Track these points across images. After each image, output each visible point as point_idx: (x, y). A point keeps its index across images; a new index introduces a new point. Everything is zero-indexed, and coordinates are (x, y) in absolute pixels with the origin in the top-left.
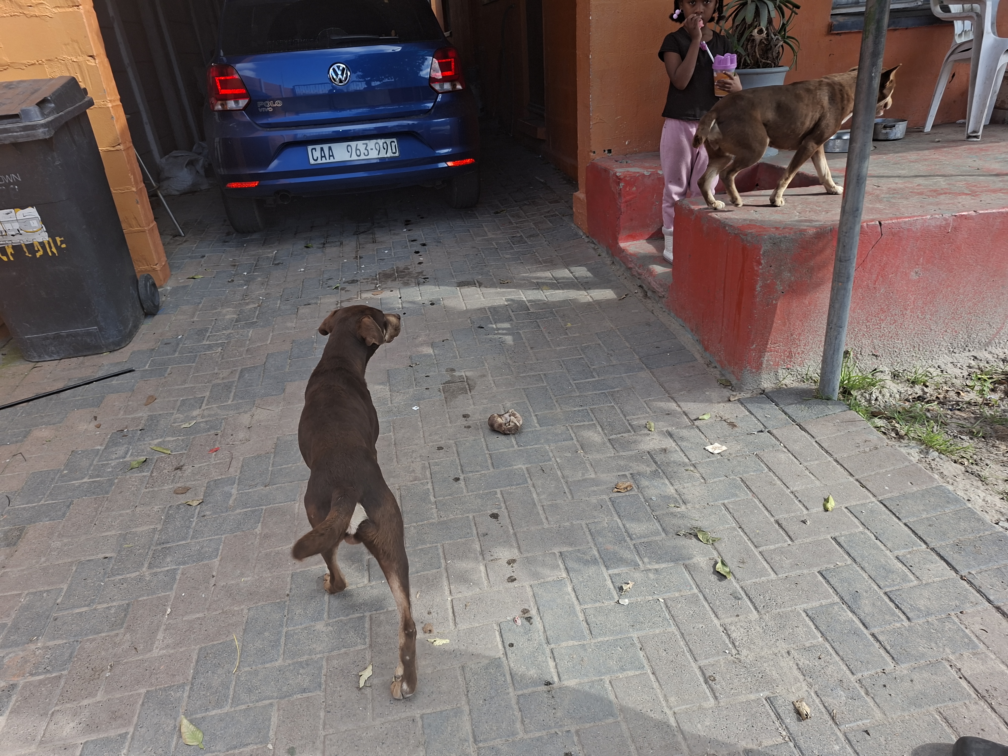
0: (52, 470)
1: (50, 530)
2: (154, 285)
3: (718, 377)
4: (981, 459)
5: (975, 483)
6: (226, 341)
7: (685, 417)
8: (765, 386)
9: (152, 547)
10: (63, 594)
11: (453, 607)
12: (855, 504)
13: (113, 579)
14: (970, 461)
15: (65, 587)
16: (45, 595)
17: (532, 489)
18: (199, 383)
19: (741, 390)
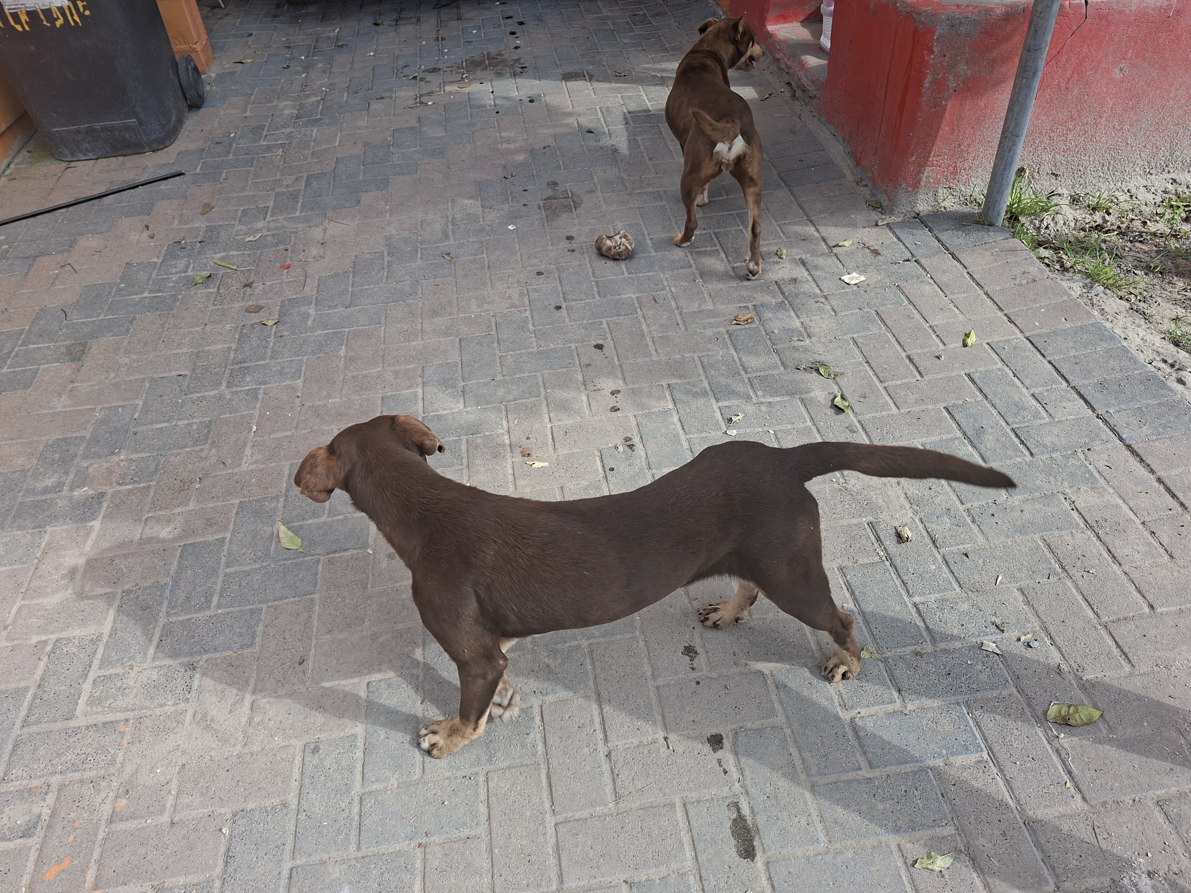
0: (107, 283)
1: (115, 346)
2: (196, 69)
3: (868, 197)
4: (1151, 297)
5: (1137, 321)
6: (287, 142)
7: (823, 244)
8: (921, 208)
9: (229, 367)
10: (139, 410)
11: (552, 434)
12: (999, 339)
13: (190, 396)
14: (1138, 298)
15: (140, 403)
16: (120, 410)
17: (642, 320)
18: (261, 191)
19: (891, 213)
